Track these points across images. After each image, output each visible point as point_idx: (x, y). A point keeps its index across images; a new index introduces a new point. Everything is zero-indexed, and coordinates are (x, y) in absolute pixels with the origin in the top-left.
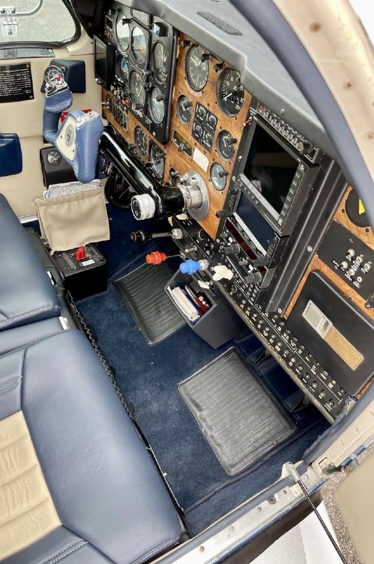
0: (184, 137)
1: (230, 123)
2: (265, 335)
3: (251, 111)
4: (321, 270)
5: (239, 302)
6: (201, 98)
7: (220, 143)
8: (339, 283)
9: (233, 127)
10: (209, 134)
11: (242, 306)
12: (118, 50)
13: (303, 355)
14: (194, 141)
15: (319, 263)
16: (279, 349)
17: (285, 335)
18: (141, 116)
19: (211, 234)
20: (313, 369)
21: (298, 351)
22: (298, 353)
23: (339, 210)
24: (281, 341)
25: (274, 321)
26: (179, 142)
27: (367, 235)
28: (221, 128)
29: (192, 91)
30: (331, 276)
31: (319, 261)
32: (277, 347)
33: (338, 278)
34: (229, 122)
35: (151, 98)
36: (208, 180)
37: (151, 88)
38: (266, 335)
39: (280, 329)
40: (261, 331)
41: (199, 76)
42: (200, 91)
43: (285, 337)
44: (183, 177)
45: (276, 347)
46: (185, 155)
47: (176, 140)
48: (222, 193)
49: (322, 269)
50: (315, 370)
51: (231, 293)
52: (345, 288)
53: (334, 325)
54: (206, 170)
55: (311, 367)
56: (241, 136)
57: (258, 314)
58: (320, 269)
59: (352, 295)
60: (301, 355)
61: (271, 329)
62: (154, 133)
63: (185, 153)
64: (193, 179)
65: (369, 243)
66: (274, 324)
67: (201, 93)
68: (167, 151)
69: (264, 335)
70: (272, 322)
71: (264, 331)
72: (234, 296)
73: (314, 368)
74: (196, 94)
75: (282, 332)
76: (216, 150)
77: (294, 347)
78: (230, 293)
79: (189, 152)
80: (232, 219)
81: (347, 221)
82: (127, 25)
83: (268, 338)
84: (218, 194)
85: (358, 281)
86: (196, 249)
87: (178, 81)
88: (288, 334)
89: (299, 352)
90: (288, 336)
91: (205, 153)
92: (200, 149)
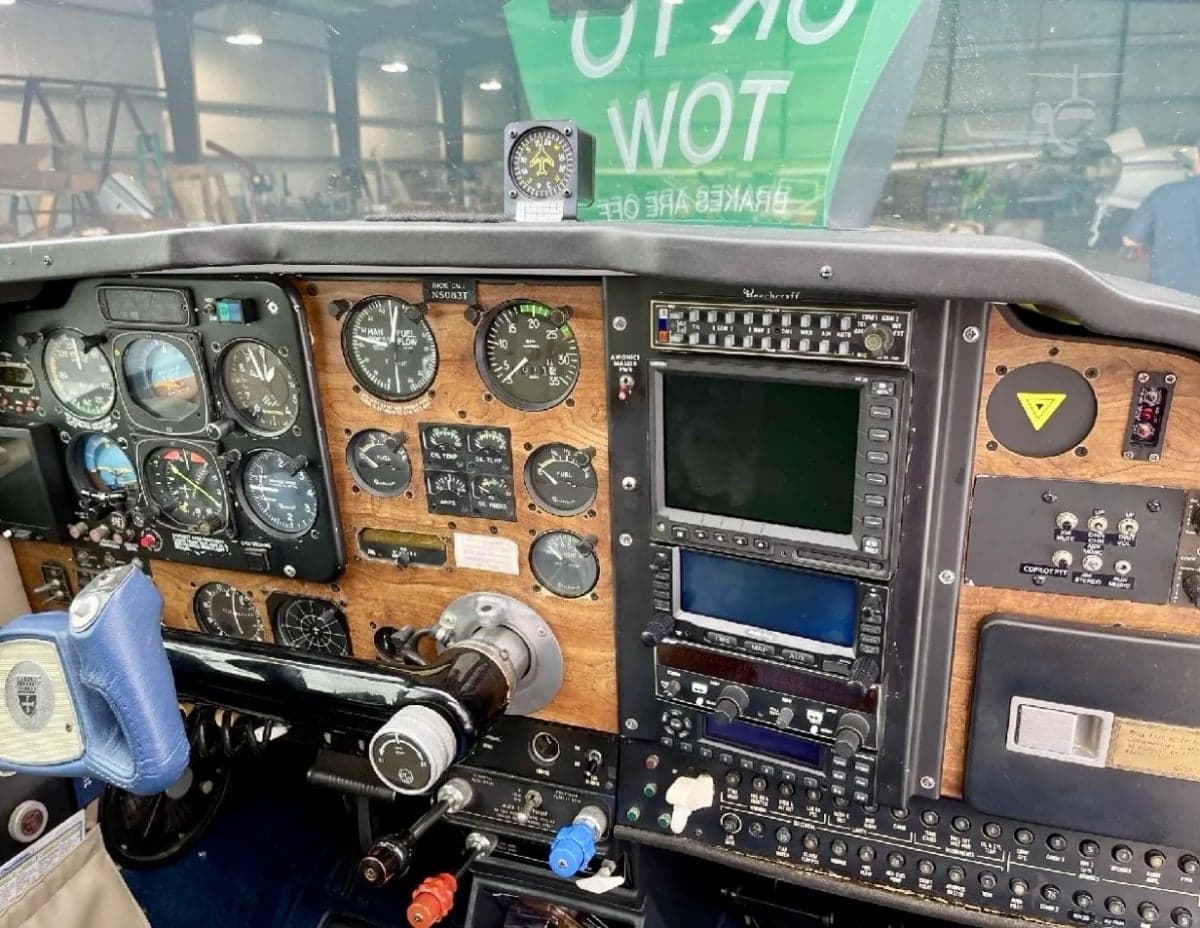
0: (403, 527)
1: (555, 422)
2: (899, 881)
3: (616, 364)
4: (999, 611)
5: (767, 847)
6: (431, 409)
7: (537, 483)
8: (1067, 610)
9: (569, 424)
10: (490, 479)
11: (783, 852)
12: (69, 429)
13: (1036, 857)
14: (443, 520)
15: (985, 596)
16: (961, 891)
17: (954, 840)
18: (220, 550)
19: (595, 721)
20: (1084, 870)
21: (1014, 857)
22: (1022, 861)
23: (982, 450)
24: (951, 864)
25: (904, 828)
26: (383, 551)
27: (1086, 462)
28: (528, 446)
29: (390, 408)
30: (1037, 607)
31: (982, 593)
32: (951, 889)
33: (1058, 599)
34: (549, 421)
35: (243, 488)
36: (531, 590)
37: (241, 461)
38: (898, 878)
39: (931, 836)
40: (879, 878)
41: (399, 367)
42: (422, 394)
43: (960, 848)
44: (441, 627)
45: (949, 892)
46: (422, 571)
47: (372, 552)
48: (594, 596)
49: (999, 605)
50: (1090, 870)
51: (730, 841)
52: (1092, 609)
53: (1117, 713)
54: (515, 570)
55: (1077, 869)
56: (606, 434)
57: (847, 841)
58: (997, 608)
59: (1119, 615)
60: (1031, 859)
61: (905, 853)
62: (289, 569)
63: (421, 566)
64: (487, 608)
65: (1101, 476)
66: (905, 835)
67: (425, 400)
68: (346, 594)
69: (895, 885)
70: (898, 833)
71: (889, 873)
72: (744, 842)
73: (1085, 867)
74: (411, 408)
75: (943, 840)
76: (532, 506)
77: (998, 854)
78: (727, 842)
79: (436, 555)
80: (679, 633)
81: (1016, 461)
82: (95, 353)
83: (911, 883)
84: (581, 607)
85: (1123, 572)
86: (538, 799)
87: (330, 406)
88: (962, 834)
89: (1020, 858)
90: (965, 841)
91: (494, 531)
92: (472, 531)
